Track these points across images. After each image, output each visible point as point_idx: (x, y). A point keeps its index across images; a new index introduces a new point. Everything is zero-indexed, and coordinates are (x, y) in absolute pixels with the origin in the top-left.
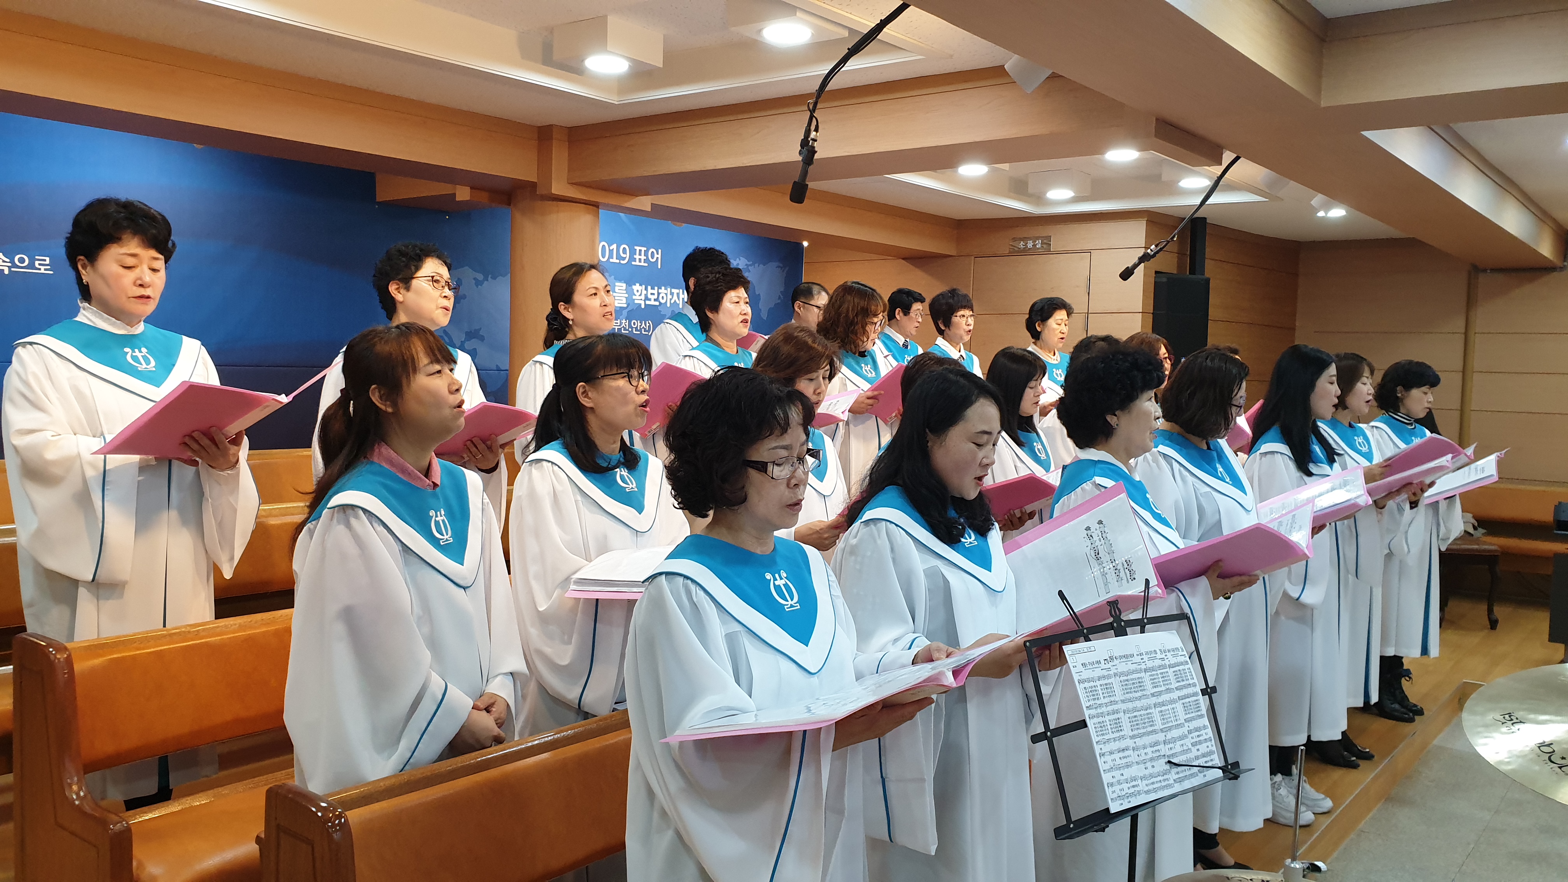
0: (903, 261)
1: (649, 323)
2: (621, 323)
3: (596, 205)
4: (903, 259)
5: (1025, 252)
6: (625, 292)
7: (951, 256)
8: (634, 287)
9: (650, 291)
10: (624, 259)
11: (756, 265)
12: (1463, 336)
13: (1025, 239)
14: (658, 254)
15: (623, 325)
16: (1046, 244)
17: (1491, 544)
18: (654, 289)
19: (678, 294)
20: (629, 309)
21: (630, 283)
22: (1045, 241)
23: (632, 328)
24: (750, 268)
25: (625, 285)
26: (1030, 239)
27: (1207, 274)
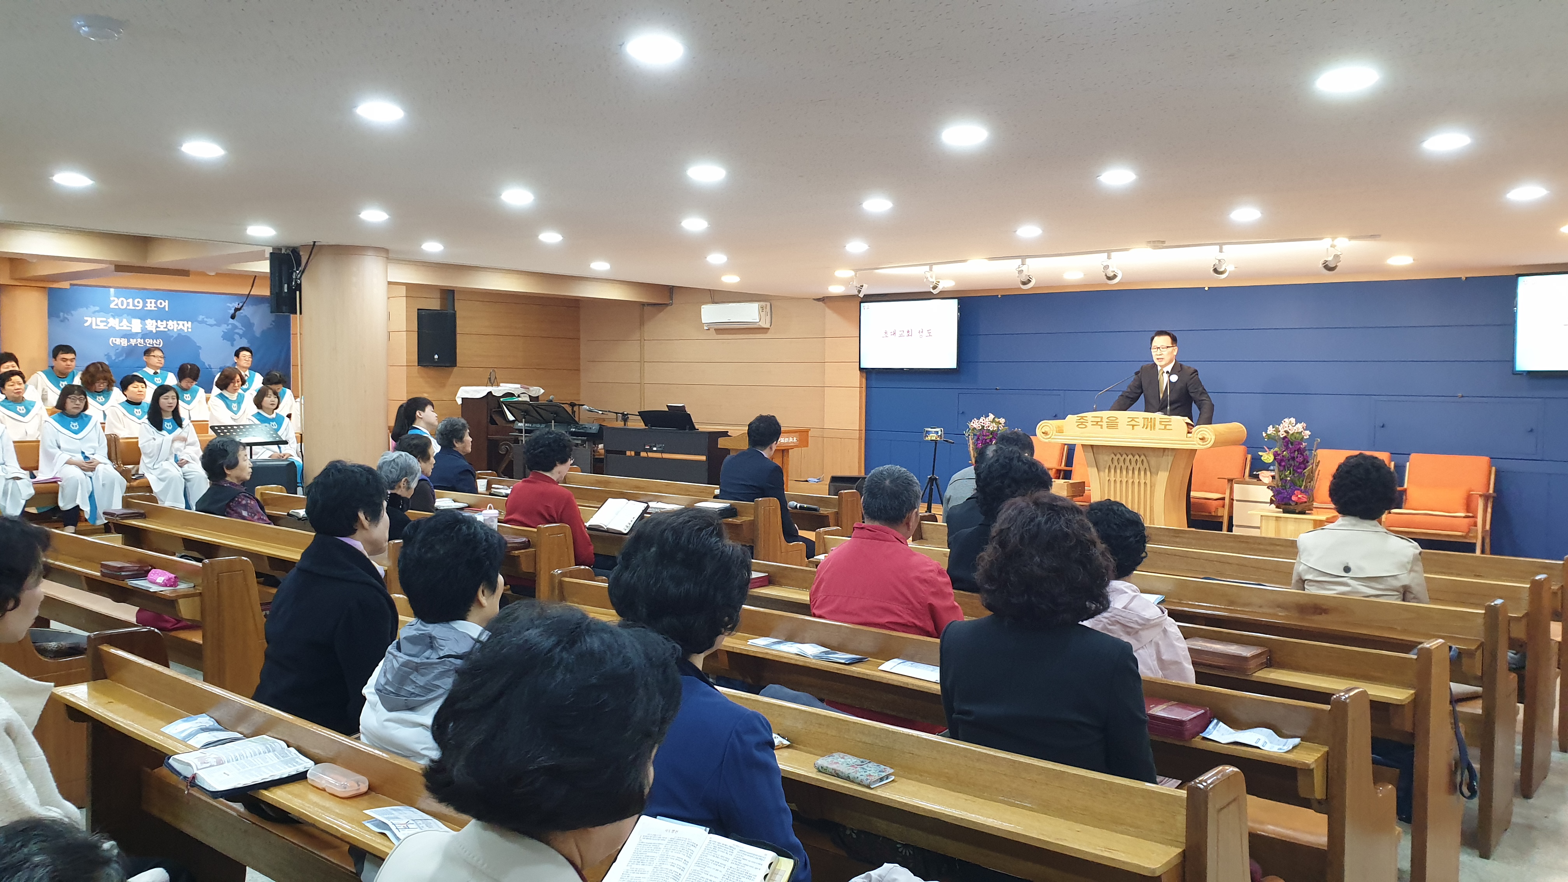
6: (140, 324)
8: (146, 321)
9: (159, 323)
10: (138, 306)
11: (250, 306)
12: (639, 342)
14: (166, 303)
15: (136, 342)
18: (163, 322)
20: (143, 333)
21: (143, 320)
25: (140, 320)
27: (457, 310)
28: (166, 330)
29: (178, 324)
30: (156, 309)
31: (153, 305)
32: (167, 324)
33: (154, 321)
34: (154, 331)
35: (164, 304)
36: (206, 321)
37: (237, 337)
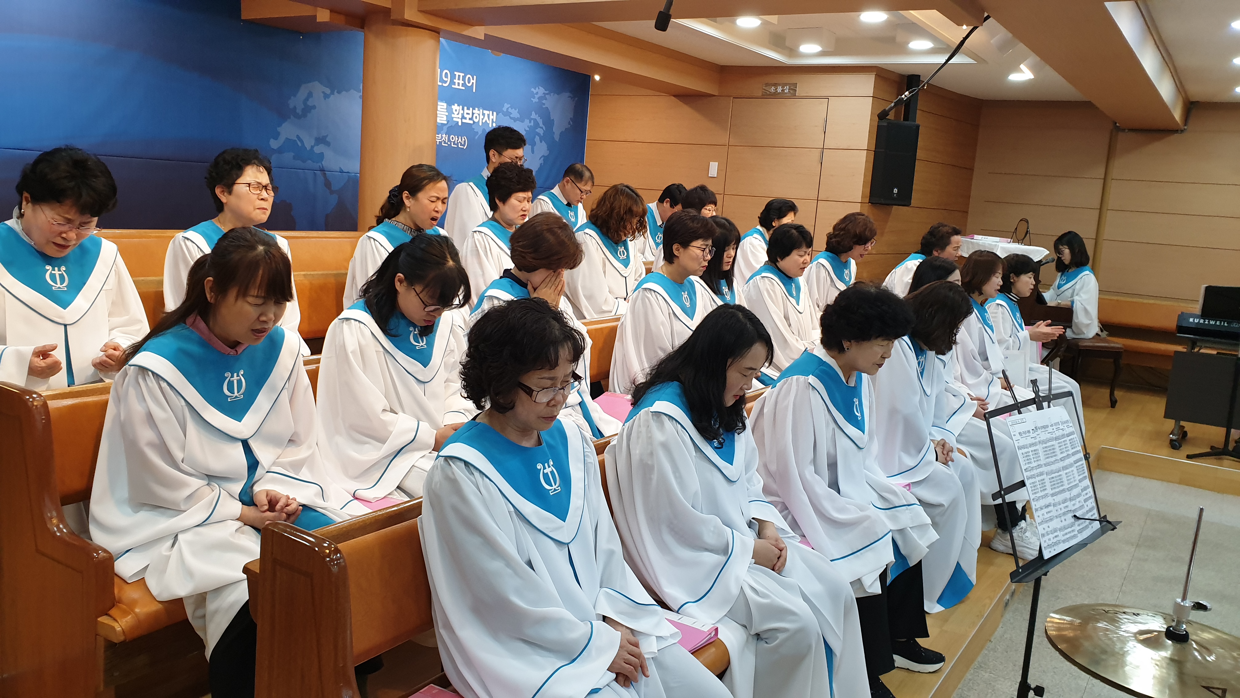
0: (673, 98)
1: (464, 138)
2: (442, 137)
3: (436, 31)
4: (674, 96)
5: (775, 95)
6: (446, 110)
7: (714, 96)
8: (453, 107)
9: (466, 111)
10: (446, 82)
11: (552, 94)
12: (1102, 181)
13: (776, 85)
14: (473, 79)
15: (444, 138)
16: (792, 89)
17: (1117, 343)
18: (469, 109)
19: (488, 115)
20: (448, 125)
21: (450, 104)
22: (792, 87)
23: (451, 142)
24: (547, 96)
25: (446, 104)
26: (779, 85)
27: (918, 122)
28: (471, 122)
29: (484, 114)
30: (464, 88)
31: (461, 82)
32: (473, 114)
33: (461, 107)
34: (460, 124)
35: (472, 81)
36: (511, 114)
37: (537, 139)
